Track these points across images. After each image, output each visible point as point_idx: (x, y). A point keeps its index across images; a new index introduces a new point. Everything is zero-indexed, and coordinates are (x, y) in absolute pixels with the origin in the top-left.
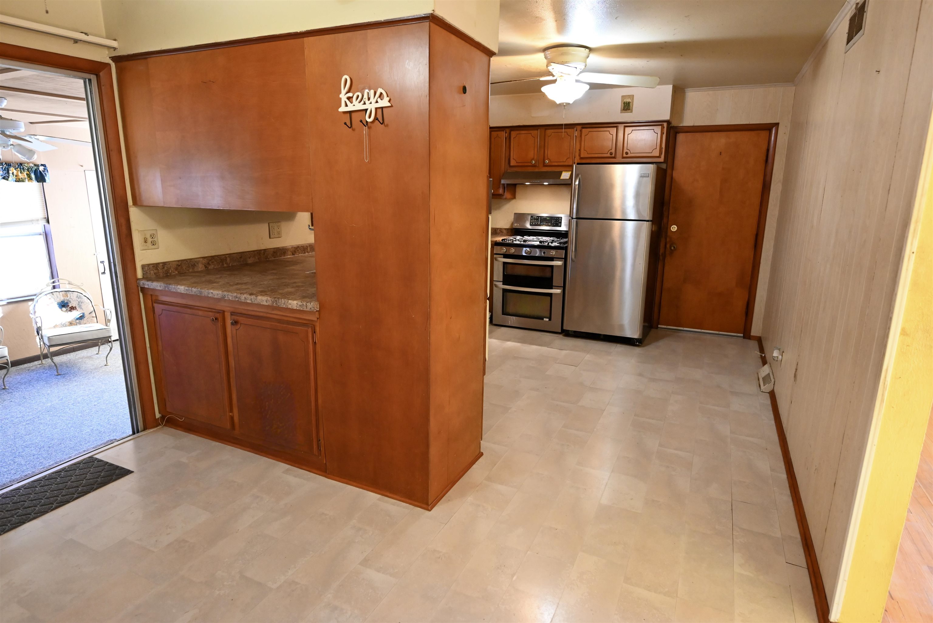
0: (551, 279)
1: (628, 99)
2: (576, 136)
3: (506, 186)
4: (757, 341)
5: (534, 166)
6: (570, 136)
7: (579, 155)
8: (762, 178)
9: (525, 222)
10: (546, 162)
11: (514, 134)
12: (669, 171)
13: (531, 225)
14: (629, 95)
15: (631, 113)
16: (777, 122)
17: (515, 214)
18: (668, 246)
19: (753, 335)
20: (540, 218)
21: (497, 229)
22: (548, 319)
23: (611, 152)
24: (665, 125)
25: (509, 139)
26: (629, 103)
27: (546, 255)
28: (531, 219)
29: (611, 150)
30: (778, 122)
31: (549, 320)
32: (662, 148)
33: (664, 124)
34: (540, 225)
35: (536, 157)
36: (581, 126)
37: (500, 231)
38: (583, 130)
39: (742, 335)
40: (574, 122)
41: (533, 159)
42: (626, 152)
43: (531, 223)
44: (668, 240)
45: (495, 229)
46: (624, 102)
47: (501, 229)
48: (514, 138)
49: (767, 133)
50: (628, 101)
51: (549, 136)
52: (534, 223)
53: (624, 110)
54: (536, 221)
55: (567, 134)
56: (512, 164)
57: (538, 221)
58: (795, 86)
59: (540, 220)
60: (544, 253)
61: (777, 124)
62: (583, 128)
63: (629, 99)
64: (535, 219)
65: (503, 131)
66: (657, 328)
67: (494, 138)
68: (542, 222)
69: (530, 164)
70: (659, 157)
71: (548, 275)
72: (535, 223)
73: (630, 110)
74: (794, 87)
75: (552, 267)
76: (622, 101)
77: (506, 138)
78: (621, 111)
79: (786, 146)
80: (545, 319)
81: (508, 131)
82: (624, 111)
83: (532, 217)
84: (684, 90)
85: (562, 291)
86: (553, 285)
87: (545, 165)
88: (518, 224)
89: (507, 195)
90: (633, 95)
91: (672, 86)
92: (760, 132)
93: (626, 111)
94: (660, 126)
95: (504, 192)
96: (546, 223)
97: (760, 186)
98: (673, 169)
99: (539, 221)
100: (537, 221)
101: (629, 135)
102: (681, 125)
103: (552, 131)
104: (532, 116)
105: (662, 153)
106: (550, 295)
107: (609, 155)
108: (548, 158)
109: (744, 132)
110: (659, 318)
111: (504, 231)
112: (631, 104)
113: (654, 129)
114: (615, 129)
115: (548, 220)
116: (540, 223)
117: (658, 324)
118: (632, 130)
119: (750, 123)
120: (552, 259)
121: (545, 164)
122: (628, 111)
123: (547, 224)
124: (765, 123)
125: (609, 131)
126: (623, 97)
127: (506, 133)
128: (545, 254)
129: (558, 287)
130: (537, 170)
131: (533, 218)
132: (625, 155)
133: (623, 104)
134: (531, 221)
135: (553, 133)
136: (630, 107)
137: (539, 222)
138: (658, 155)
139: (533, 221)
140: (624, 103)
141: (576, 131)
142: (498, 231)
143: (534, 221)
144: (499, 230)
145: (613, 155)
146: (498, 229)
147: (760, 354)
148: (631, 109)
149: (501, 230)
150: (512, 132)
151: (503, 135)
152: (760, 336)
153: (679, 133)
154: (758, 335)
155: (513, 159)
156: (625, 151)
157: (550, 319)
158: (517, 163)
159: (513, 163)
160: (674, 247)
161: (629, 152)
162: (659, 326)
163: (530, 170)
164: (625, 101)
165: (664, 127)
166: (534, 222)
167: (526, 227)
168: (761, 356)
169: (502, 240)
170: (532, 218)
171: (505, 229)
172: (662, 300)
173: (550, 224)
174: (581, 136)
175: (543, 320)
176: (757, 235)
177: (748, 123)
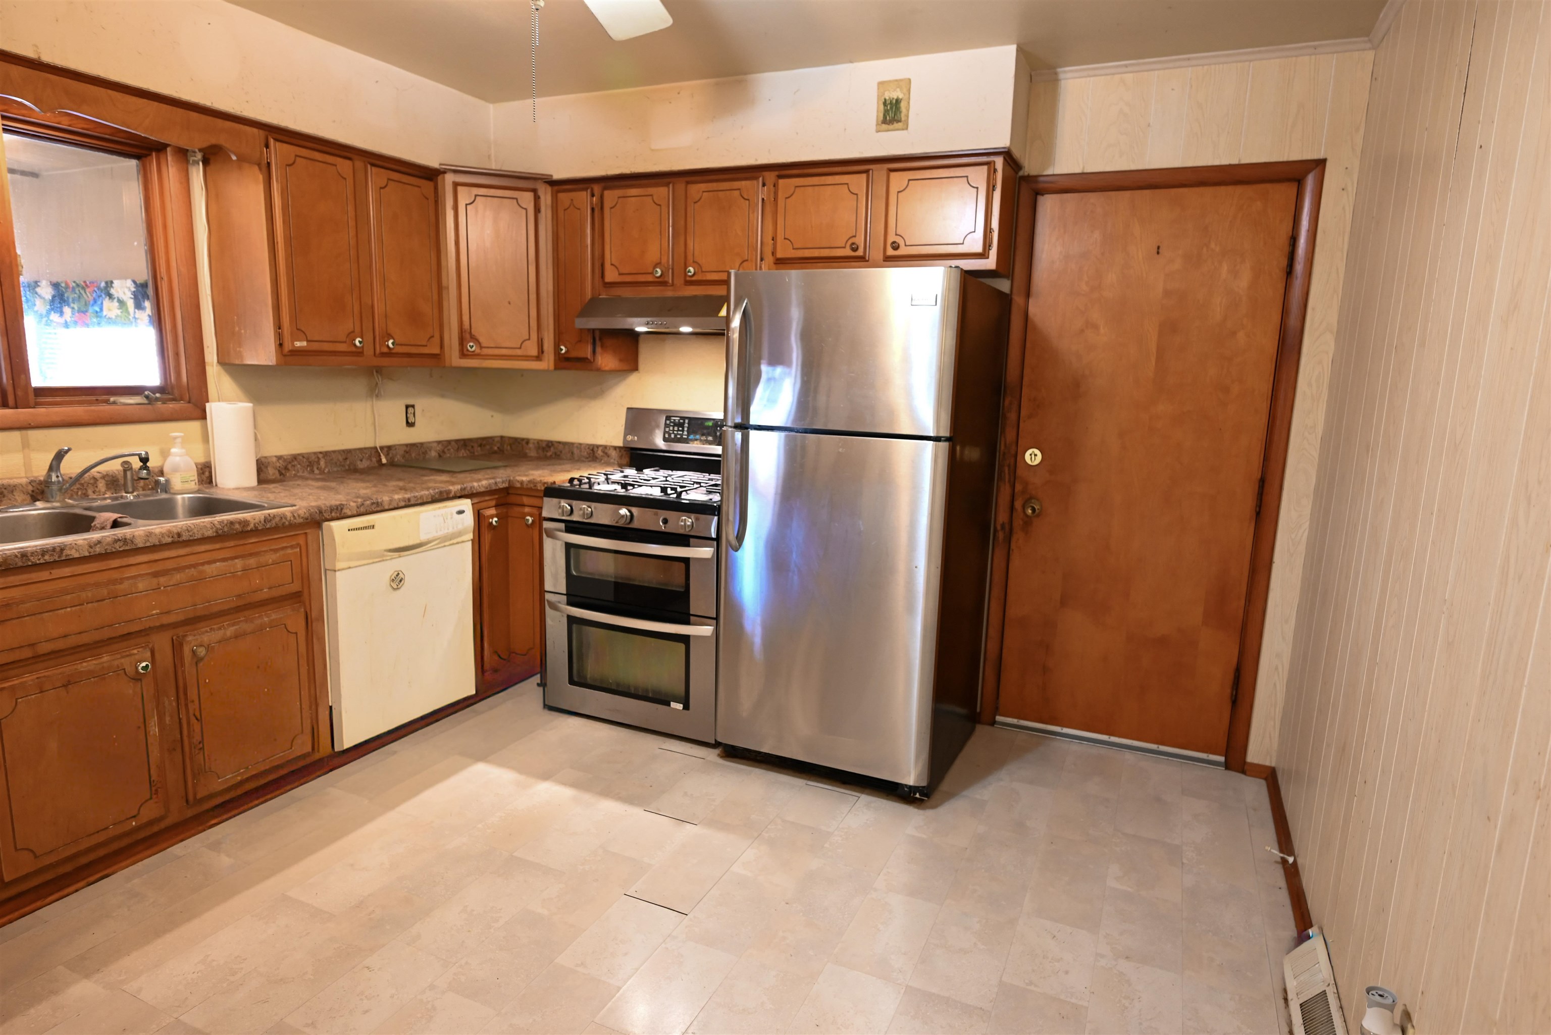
0: (684, 595)
1: (895, 90)
2: (763, 199)
3: (597, 334)
4: (1266, 779)
5: (661, 282)
6: (748, 200)
7: (773, 254)
8: (1276, 318)
9: (651, 432)
10: (689, 271)
11: (611, 196)
12: (1018, 300)
13: (665, 440)
14: (896, 81)
15: (905, 132)
16: (1321, 156)
17: (628, 409)
18: (1018, 504)
19: (1256, 761)
20: (687, 421)
21: (595, 449)
22: (682, 705)
23: (853, 244)
24: (999, 162)
25: (598, 211)
26: (898, 101)
27: (671, 528)
28: (666, 426)
29: (854, 238)
30: (1324, 158)
31: (683, 709)
32: (991, 230)
33: (994, 162)
34: (686, 441)
35: (664, 261)
36: (777, 173)
37: (604, 452)
38: (781, 181)
39: (1222, 759)
40: (756, 160)
41: (657, 265)
42: (894, 242)
43: (667, 436)
44: (1018, 487)
45: (591, 448)
46: (885, 99)
47: (605, 447)
48: (611, 208)
49: (1292, 189)
50: (895, 97)
51: (695, 203)
52: (673, 436)
53: (885, 121)
54: (678, 430)
55: (741, 196)
56: (608, 279)
57: (683, 431)
58: (1373, 48)
59: (688, 428)
60: (665, 521)
61: (1320, 164)
62: (780, 177)
63: (898, 90)
64: (675, 424)
65: (586, 189)
66: (993, 723)
67: (565, 210)
68: (695, 433)
69: (650, 278)
70: (983, 255)
71: (676, 581)
72: (676, 435)
73: (899, 121)
74: (1370, 55)
75: (686, 561)
76: (879, 97)
77: (593, 210)
78: (876, 125)
79: (1348, 229)
80: (674, 705)
81: (597, 188)
82: (884, 126)
83: (668, 418)
84: (1056, 74)
85: (714, 629)
86: (691, 613)
87: (690, 283)
88: (636, 438)
89: (606, 360)
90: (910, 80)
91: (1013, 48)
92: (1268, 186)
93: (891, 127)
94: (985, 168)
95: (594, 352)
96: (703, 435)
97: (1270, 344)
98: (1028, 295)
99: (686, 429)
100: (680, 431)
101: (900, 194)
102: (1049, 172)
103: (703, 186)
104: (653, 148)
105: (990, 246)
106: (685, 639)
107: (848, 252)
108: (694, 262)
109: (1222, 189)
110: (998, 698)
111: (613, 454)
112: (903, 105)
113: (967, 177)
114: (864, 176)
115: (708, 427)
116: (688, 435)
117: (996, 711)
118: (909, 180)
119: (1243, 162)
120: (683, 540)
121: (688, 279)
122: (896, 125)
123: (704, 438)
124: (1285, 159)
125: (847, 184)
126: (881, 84)
127: (593, 195)
128: (667, 525)
129: (703, 619)
130: (669, 293)
131: (671, 422)
132: (890, 252)
133: (882, 107)
134: (667, 430)
135: (705, 194)
136: (900, 112)
137: (685, 433)
138: (979, 248)
139: (671, 428)
140: (885, 104)
141: (764, 185)
142: (600, 452)
143: (673, 430)
144: (600, 449)
145: (860, 253)
146: (598, 446)
147: (1282, 855)
148: (903, 119)
149: (606, 451)
150: (606, 193)
151: (583, 198)
152: (1273, 765)
153: (1043, 195)
154: (1267, 763)
155: (612, 265)
156: (891, 238)
157: (686, 707)
158: (620, 274)
159: (611, 275)
160: (1034, 510)
161: (902, 243)
162: (999, 718)
163: (654, 292)
164: (887, 98)
165: (995, 171)
166: (673, 433)
167: (655, 444)
168: (1284, 862)
169: (571, 480)
170: (668, 422)
171: (615, 448)
172: (1004, 651)
173: (710, 438)
174: (776, 199)
175: (669, 705)
176: (1262, 482)
177: (1234, 161)
